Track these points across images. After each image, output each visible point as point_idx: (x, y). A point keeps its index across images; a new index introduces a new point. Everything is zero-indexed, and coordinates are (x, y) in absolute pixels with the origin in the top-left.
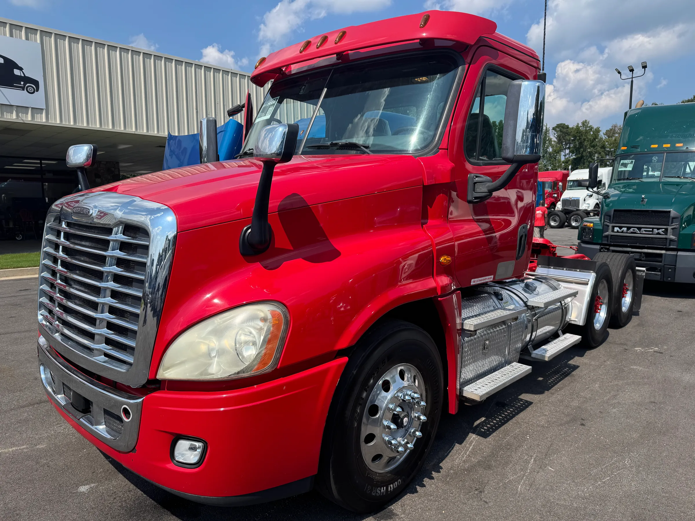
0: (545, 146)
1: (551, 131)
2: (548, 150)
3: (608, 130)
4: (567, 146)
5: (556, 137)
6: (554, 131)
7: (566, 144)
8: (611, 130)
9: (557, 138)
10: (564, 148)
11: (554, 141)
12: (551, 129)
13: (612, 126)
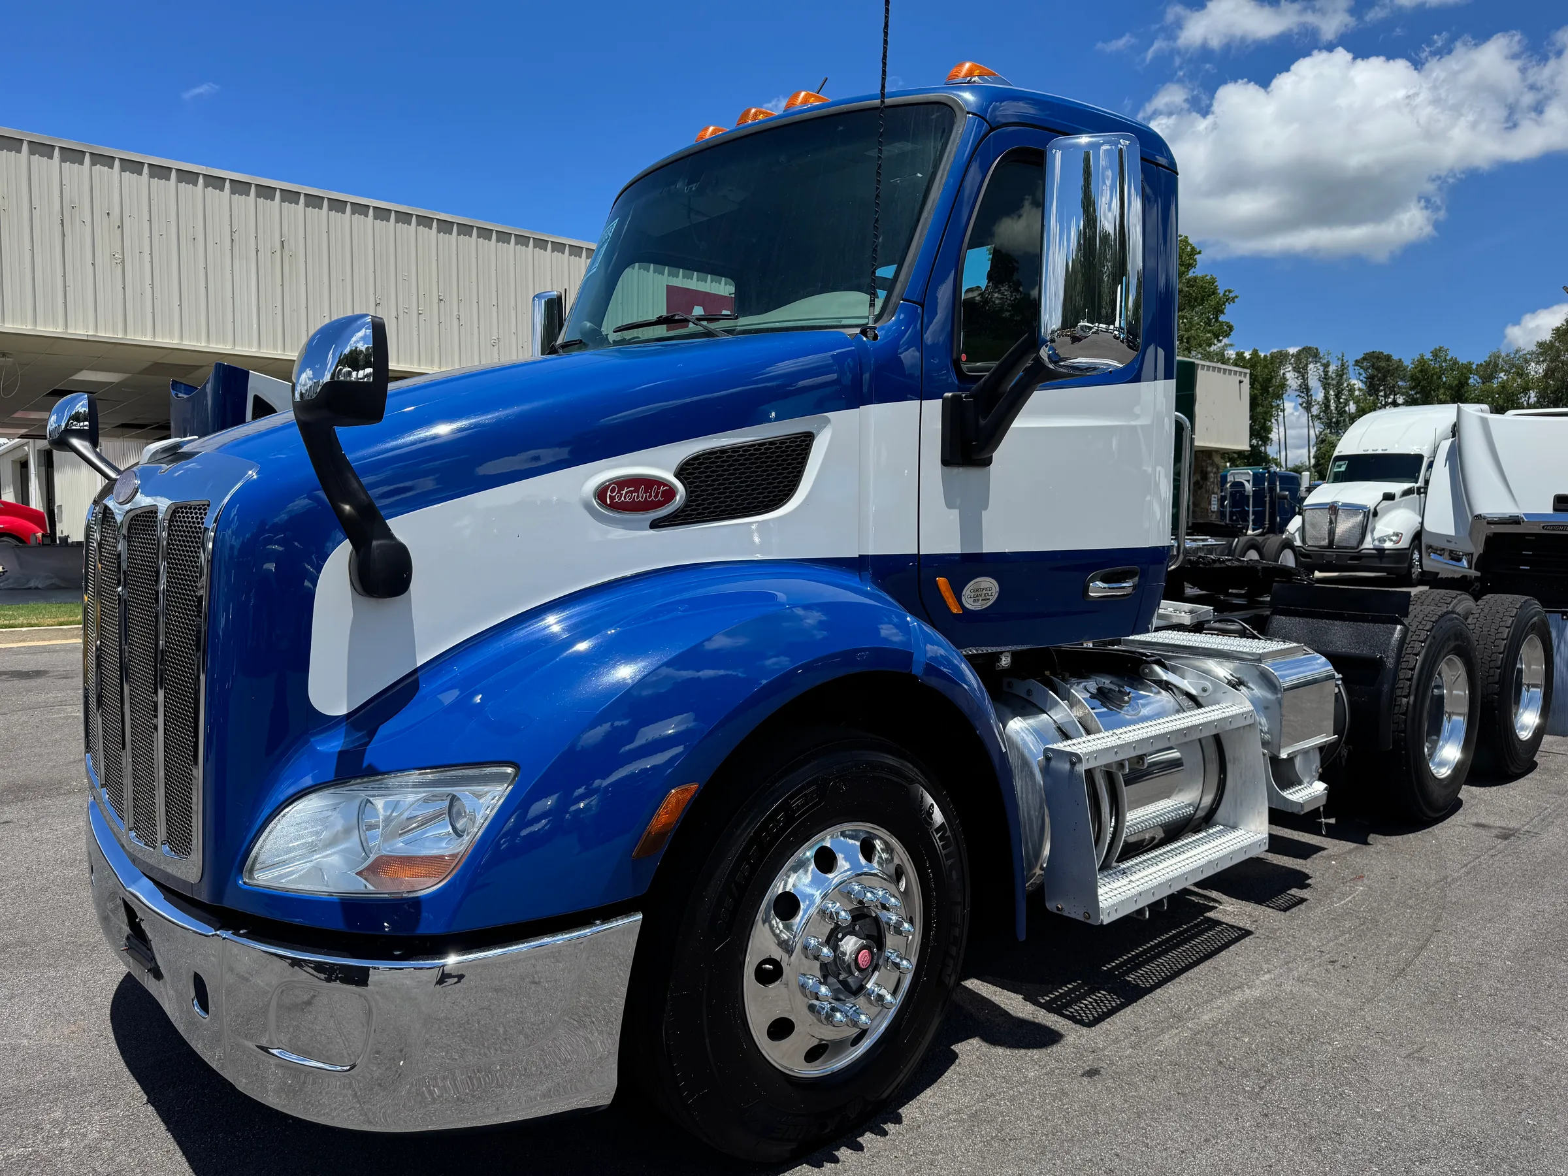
0: (1341, 400)
1: (1351, 368)
2: (1347, 409)
3: (1481, 365)
4: (1390, 400)
5: (1365, 380)
6: (1357, 368)
7: (1386, 396)
8: (1488, 364)
9: (1365, 383)
10: (1383, 403)
11: (1360, 389)
12: (1351, 363)
13: (1490, 357)
